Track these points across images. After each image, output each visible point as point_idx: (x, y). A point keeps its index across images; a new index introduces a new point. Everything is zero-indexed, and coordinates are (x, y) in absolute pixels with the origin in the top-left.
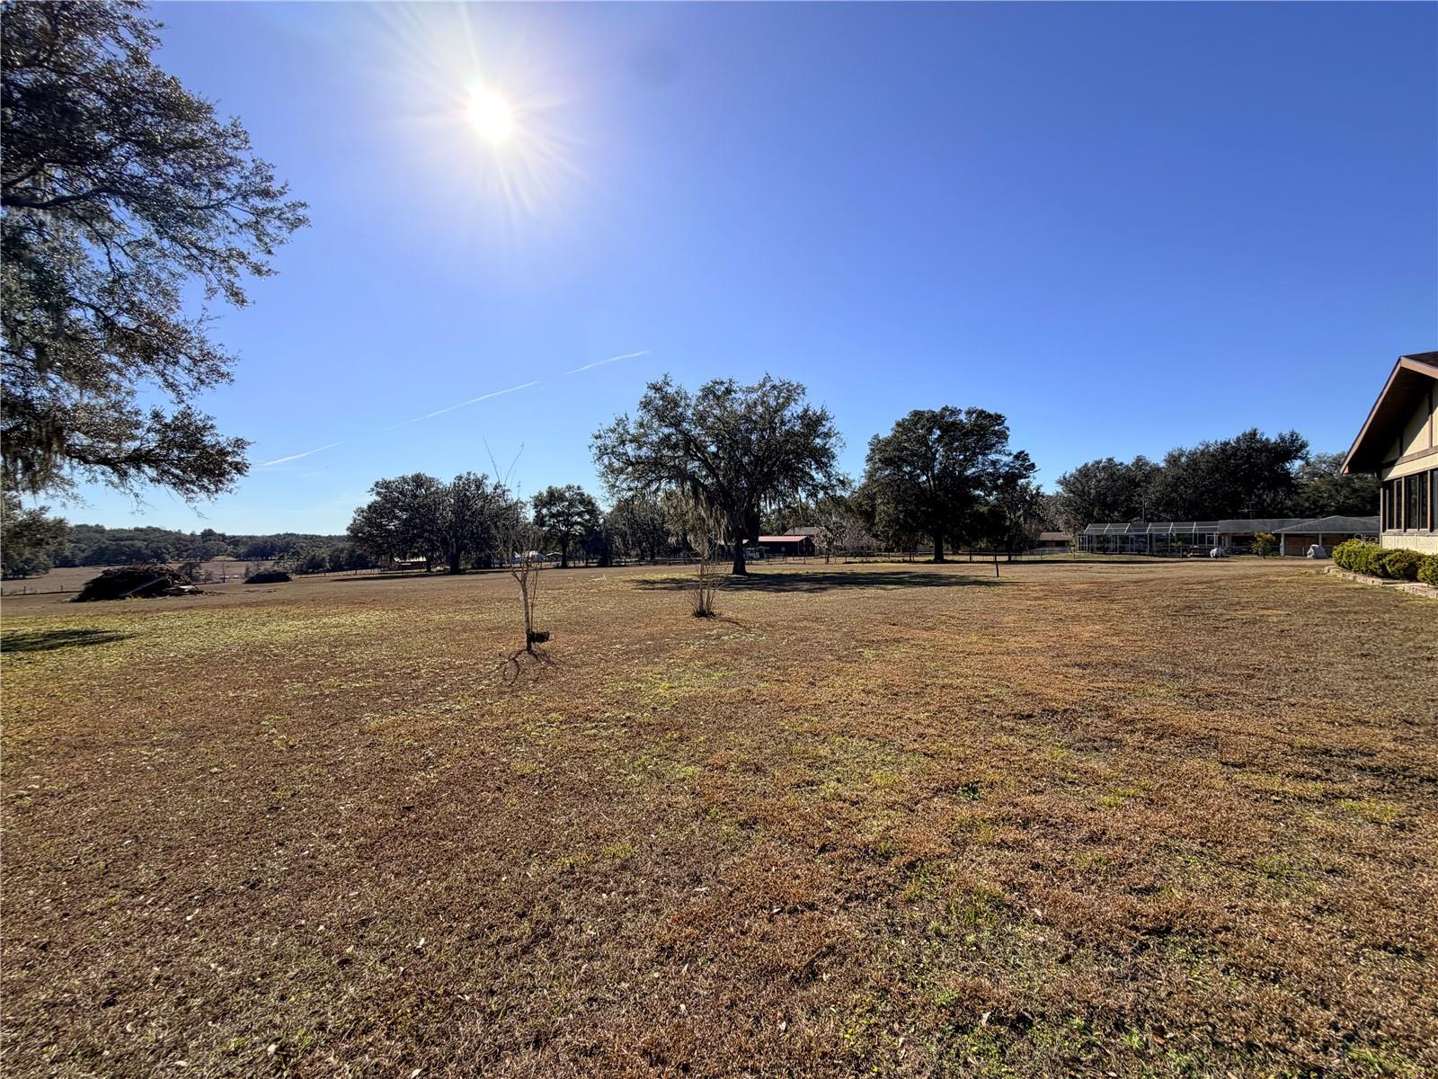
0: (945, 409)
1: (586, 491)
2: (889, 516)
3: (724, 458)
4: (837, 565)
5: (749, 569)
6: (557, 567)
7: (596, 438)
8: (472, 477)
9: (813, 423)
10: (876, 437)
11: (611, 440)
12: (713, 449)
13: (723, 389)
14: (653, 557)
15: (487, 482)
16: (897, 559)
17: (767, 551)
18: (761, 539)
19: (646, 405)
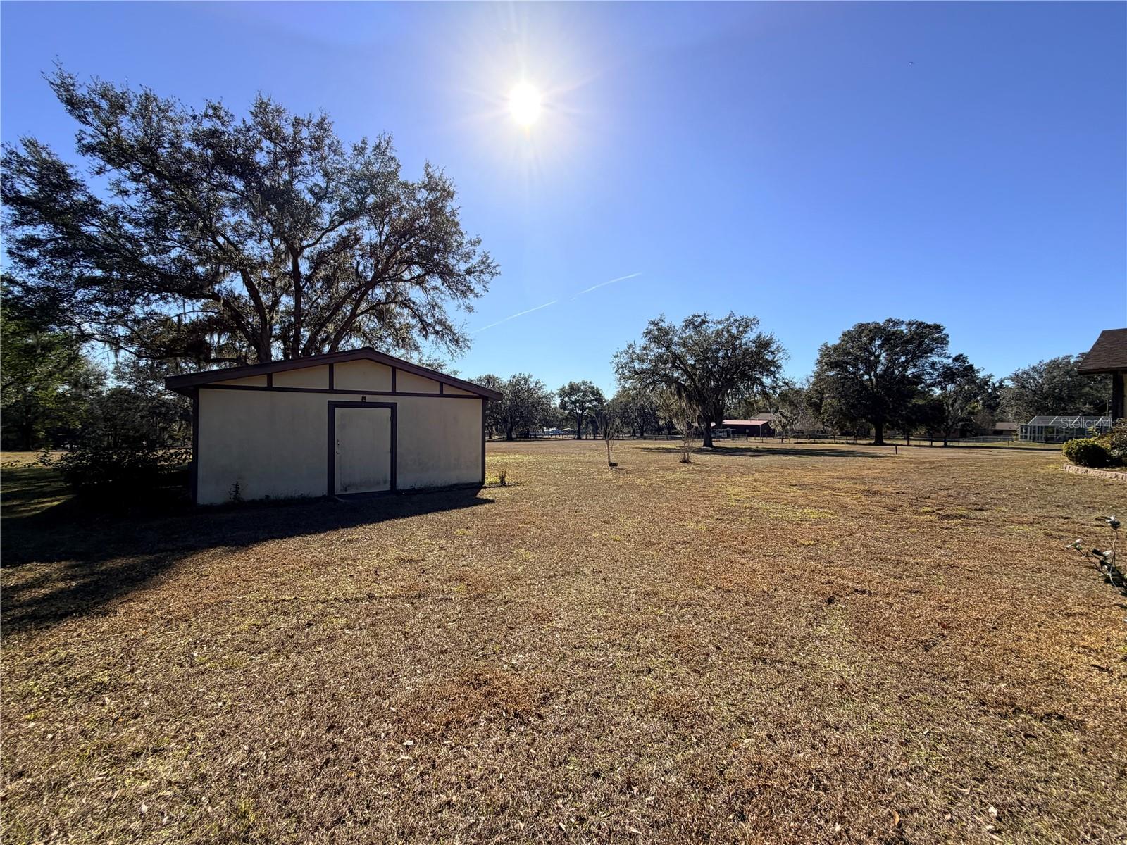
0: (889, 321)
1: (595, 385)
2: (833, 407)
3: (699, 369)
4: (790, 443)
5: (714, 444)
6: (574, 439)
7: (616, 357)
8: (522, 376)
9: (764, 344)
10: (825, 345)
11: (624, 359)
12: (691, 362)
13: (700, 320)
14: (642, 435)
15: (531, 380)
16: (841, 441)
17: (733, 432)
18: (727, 422)
19: (648, 333)
